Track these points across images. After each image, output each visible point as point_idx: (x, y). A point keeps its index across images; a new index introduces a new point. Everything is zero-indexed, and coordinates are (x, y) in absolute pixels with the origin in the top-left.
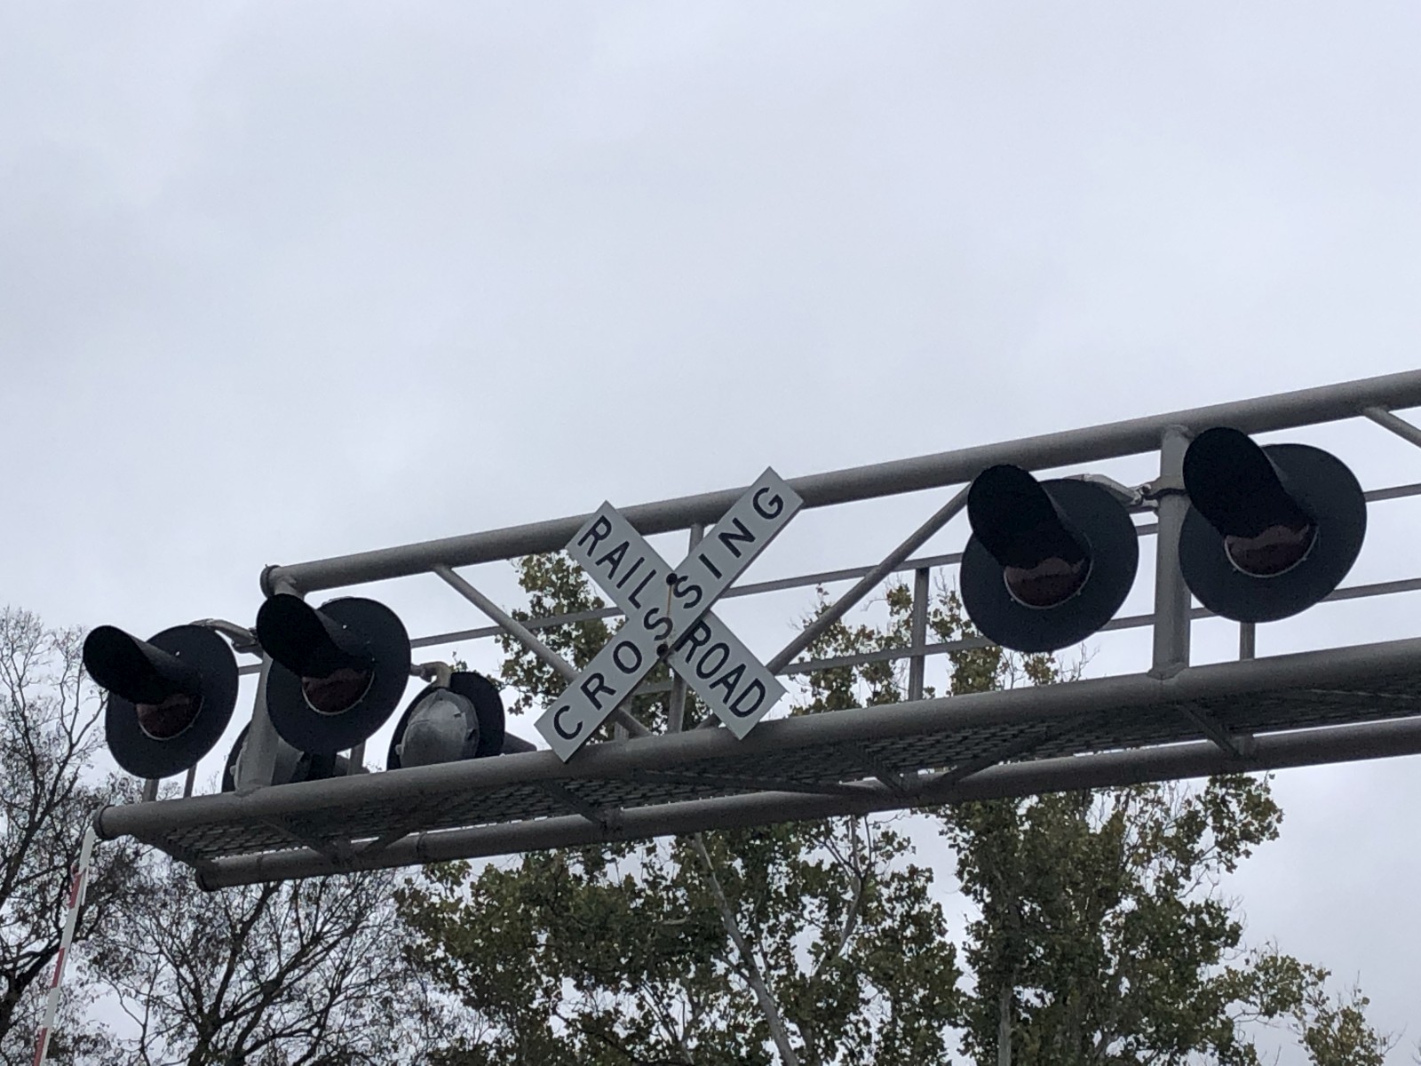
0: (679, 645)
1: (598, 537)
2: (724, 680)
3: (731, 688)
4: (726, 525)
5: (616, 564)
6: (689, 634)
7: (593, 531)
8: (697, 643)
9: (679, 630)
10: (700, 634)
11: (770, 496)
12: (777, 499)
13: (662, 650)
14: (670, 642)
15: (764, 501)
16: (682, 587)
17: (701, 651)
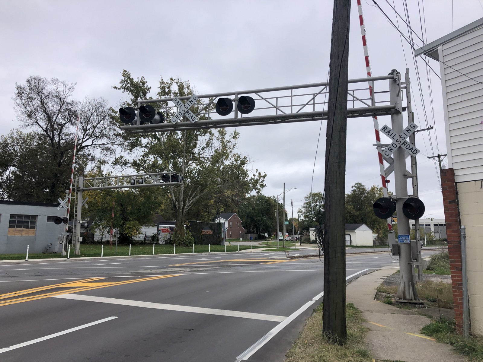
0: (186, 113)
1: (176, 100)
2: (191, 117)
3: (192, 118)
4: (190, 100)
5: (178, 103)
6: (187, 112)
7: (175, 100)
8: (188, 113)
9: (186, 111)
10: (188, 112)
11: (195, 97)
12: (195, 98)
13: (184, 113)
14: (185, 112)
15: (194, 98)
16: (186, 107)
17: (188, 114)
